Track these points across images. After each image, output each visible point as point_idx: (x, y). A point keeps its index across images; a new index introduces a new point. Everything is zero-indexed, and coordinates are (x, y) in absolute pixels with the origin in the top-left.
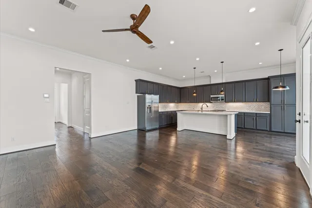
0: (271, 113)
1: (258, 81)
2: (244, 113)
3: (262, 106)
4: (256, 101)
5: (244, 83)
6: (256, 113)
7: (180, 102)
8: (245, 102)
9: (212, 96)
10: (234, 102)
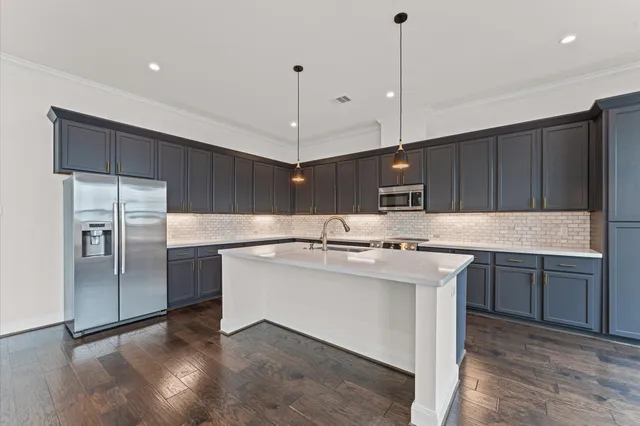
0: (606, 261)
1: (545, 130)
2: (494, 254)
3: (557, 225)
4: (541, 209)
5: (491, 139)
6: (542, 258)
7: (292, 210)
8: (496, 210)
9: (382, 191)
10: (458, 210)
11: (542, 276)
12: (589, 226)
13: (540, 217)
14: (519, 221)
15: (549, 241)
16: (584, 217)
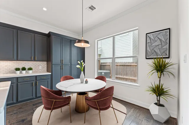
0: (52, 74)
8: (17, 60)
11: (36, 82)
12: (46, 66)
13: (34, 63)
14: (26, 65)
15: (36, 71)
16: (45, 63)
